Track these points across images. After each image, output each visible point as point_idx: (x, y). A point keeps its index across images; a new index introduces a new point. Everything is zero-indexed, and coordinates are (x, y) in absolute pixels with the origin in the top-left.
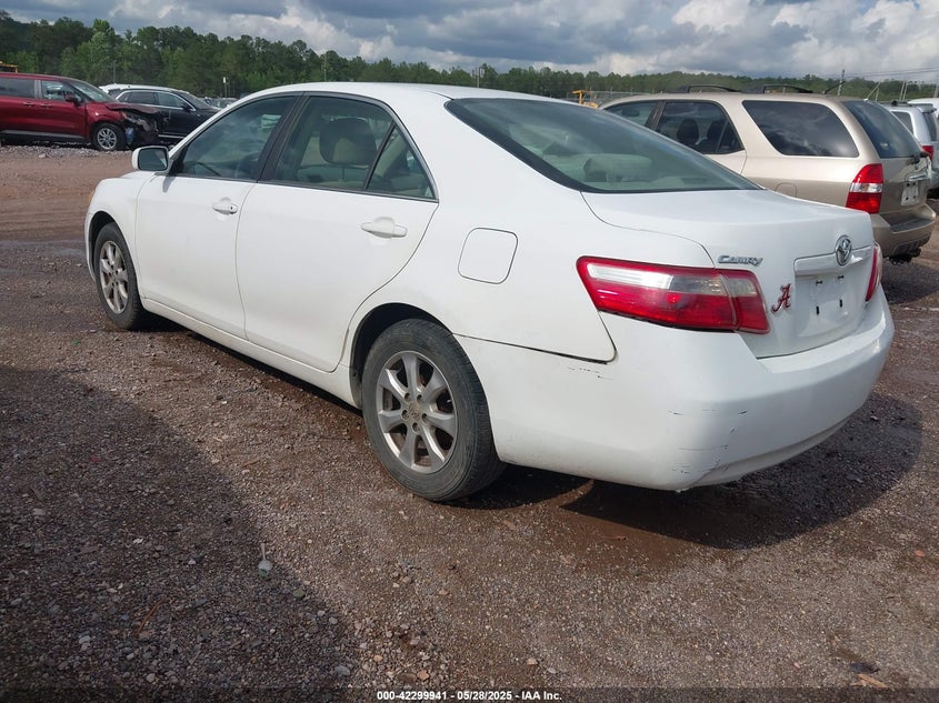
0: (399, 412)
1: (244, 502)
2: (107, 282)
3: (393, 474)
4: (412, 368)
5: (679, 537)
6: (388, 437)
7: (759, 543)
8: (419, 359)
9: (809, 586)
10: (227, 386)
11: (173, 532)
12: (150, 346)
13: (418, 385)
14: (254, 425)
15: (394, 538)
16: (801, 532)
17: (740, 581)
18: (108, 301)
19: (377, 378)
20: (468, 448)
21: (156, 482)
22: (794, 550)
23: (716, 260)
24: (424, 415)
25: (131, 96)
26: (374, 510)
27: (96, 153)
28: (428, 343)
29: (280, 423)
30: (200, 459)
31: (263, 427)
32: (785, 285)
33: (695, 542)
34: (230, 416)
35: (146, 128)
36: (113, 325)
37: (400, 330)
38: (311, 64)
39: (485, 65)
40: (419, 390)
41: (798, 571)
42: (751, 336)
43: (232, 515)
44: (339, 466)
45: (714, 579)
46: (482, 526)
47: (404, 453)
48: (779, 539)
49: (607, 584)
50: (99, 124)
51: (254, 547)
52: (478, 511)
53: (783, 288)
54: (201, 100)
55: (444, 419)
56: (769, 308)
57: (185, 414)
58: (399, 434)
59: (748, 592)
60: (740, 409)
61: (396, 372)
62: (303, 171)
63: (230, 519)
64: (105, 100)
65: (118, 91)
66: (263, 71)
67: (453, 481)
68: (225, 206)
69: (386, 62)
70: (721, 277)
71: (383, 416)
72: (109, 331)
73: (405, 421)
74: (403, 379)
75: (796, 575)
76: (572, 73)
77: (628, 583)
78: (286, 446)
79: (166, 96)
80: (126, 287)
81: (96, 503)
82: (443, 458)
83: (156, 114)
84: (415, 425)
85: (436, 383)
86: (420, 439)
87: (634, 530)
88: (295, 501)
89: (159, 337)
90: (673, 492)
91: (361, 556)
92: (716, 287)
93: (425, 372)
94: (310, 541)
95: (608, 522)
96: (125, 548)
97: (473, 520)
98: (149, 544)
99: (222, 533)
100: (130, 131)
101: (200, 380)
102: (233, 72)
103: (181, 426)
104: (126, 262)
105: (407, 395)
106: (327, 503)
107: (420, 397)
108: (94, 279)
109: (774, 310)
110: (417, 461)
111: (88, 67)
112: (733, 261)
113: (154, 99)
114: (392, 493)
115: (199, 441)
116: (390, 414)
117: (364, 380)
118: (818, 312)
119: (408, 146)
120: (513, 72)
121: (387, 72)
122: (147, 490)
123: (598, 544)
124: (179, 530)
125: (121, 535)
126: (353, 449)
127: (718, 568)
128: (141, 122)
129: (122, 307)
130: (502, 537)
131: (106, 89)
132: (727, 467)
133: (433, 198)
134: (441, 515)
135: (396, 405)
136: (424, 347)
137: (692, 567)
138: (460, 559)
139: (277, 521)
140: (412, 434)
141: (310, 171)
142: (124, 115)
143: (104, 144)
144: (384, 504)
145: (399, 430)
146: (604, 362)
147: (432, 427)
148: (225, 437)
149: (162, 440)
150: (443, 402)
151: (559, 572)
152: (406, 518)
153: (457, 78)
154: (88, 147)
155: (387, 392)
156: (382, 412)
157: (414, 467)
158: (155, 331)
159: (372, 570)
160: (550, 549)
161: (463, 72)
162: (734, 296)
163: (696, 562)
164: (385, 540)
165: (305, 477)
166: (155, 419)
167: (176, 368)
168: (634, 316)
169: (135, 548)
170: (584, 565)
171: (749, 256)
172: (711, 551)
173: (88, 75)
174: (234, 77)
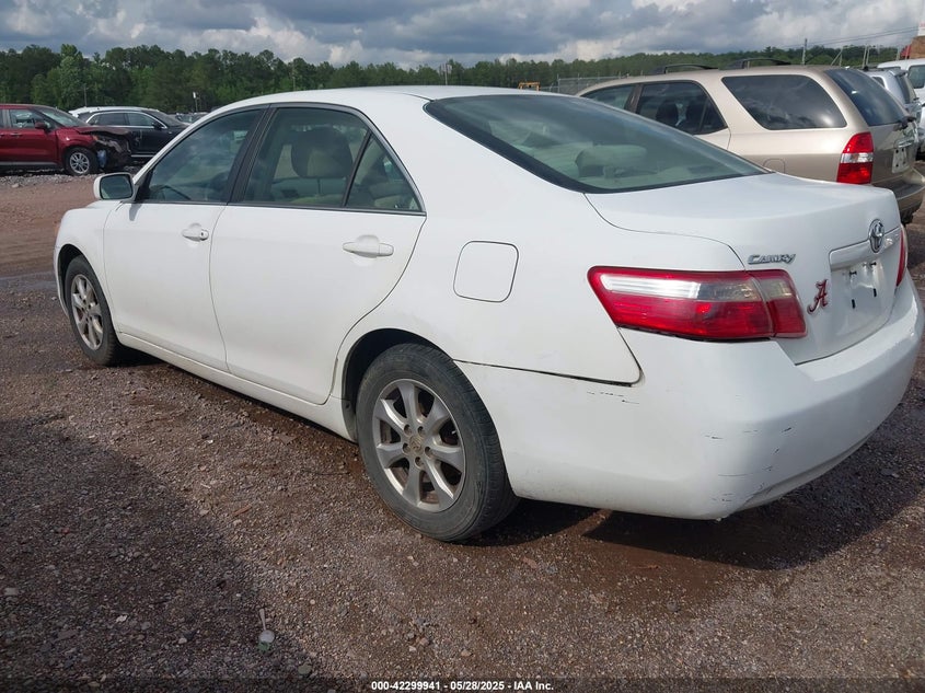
0: (399, 446)
1: (238, 560)
2: (81, 318)
3: (397, 513)
4: (409, 397)
5: (715, 559)
6: (389, 473)
7: (803, 559)
8: (417, 387)
9: (865, 607)
10: (212, 422)
11: (159, 604)
12: (129, 382)
13: (418, 415)
14: (243, 466)
15: (405, 590)
16: (846, 542)
17: (791, 609)
18: (84, 337)
19: (372, 409)
20: (479, 484)
21: (141, 543)
22: (841, 565)
23: (746, 261)
24: (428, 449)
25: (101, 118)
26: (380, 557)
27: (70, 178)
28: (426, 370)
29: (272, 460)
30: (187, 511)
31: (253, 466)
32: (821, 281)
33: (733, 564)
34: (218, 457)
35: (119, 149)
36: (91, 363)
37: (394, 357)
38: (279, 73)
39: (451, 61)
40: (420, 421)
41: (850, 590)
42: (789, 342)
43: (226, 576)
44: (339, 507)
45: (761, 608)
46: (501, 567)
47: (408, 491)
48: (823, 553)
49: (645, 624)
50: (71, 149)
51: (252, 614)
52: (495, 548)
53: (818, 285)
54: (172, 116)
55: (449, 452)
56: (806, 310)
57: (168, 458)
58: (401, 469)
59: (801, 622)
60: (784, 425)
61: (392, 402)
62: (276, 185)
63: (224, 582)
64: (75, 124)
65: (88, 114)
66: (232, 83)
67: (466, 519)
68: (196, 233)
69: (353, 66)
70: (753, 279)
71: (383, 451)
72: (87, 369)
73: (406, 455)
74: (400, 409)
75: (849, 596)
76: (537, 62)
77: (668, 622)
78: (280, 488)
79: (137, 116)
80: (100, 321)
81: (74, 575)
82: (451, 495)
83: (127, 135)
84: (418, 459)
85: (438, 413)
86: (424, 474)
87: (665, 555)
88: (293, 553)
89: (138, 372)
90: (713, 521)
91: (371, 615)
92: (747, 292)
93: (425, 402)
94: (313, 602)
95: (636, 549)
96: (107, 629)
97: (489, 561)
98: (134, 622)
99: (215, 600)
100: (102, 154)
101: (183, 417)
102: (203, 87)
103: (166, 473)
104: (98, 295)
105: (407, 427)
106: (328, 552)
107: (421, 428)
108: (67, 314)
109: (811, 310)
110: (423, 497)
111: (60, 94)
112: (764, 261)
113: (124, 119)
114: (397, 535)
115: (186, 490)
116: (389, 448)
117: (357, 412)
118: (854, 306)
119: (385, 152)
120: (479, 65)
121: (356, 77)
122: (130, 554)
123: (630, 577)
124: (166, 601)
125: (102, 614)
126: (352, 485)
127: (763, 594)
128: (113, 143)
129: (98, 342)
130: (524, 578)
131: (75, 113)
132: (770, 489)
133: (419, 210)
134: (453, 558)
135: (395, 437)
136: (423, 375)
137: (735, 595)
138: (481, 609)
139: (275, 579)
140: (415, 469)
141: (284, 185)
142: (95, 138)
143: (78, 169)
144: (389, 549)
145: (400, 465)
146: (629, 385)
147: (437, 461)
148: (213, 482)
149: (146, 489)
150: (447, 433)
151: (590, 615)
152: (416, 564)
153: (425, 77)
154: (61, 173)
155: (385, 425)
156: (380, 445)
157: (421, 505)
158: (134, 365)
159: (384, 632)
160: (578, 588)
161: (430, 69)
162: (769, 300)
163: (738, 589)
164: (397, 594)
165: (303, 523)
166: (137, 467)
167: (158, 407)
168: (659, 331)
169: (118, 628)
170: (617, 604)
171: (780, 253)
172: (753, 574)
173: (60, 101)
174: (204, 91)
